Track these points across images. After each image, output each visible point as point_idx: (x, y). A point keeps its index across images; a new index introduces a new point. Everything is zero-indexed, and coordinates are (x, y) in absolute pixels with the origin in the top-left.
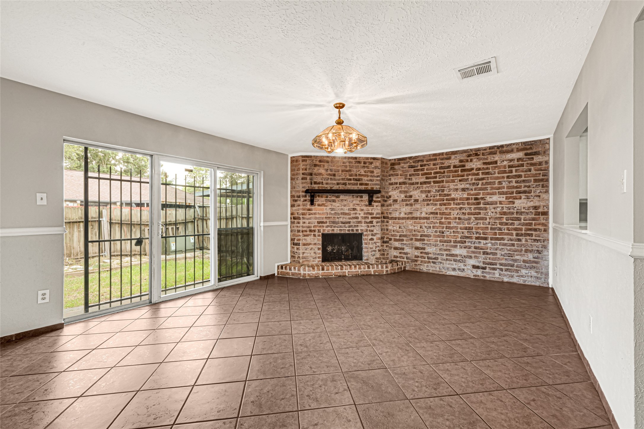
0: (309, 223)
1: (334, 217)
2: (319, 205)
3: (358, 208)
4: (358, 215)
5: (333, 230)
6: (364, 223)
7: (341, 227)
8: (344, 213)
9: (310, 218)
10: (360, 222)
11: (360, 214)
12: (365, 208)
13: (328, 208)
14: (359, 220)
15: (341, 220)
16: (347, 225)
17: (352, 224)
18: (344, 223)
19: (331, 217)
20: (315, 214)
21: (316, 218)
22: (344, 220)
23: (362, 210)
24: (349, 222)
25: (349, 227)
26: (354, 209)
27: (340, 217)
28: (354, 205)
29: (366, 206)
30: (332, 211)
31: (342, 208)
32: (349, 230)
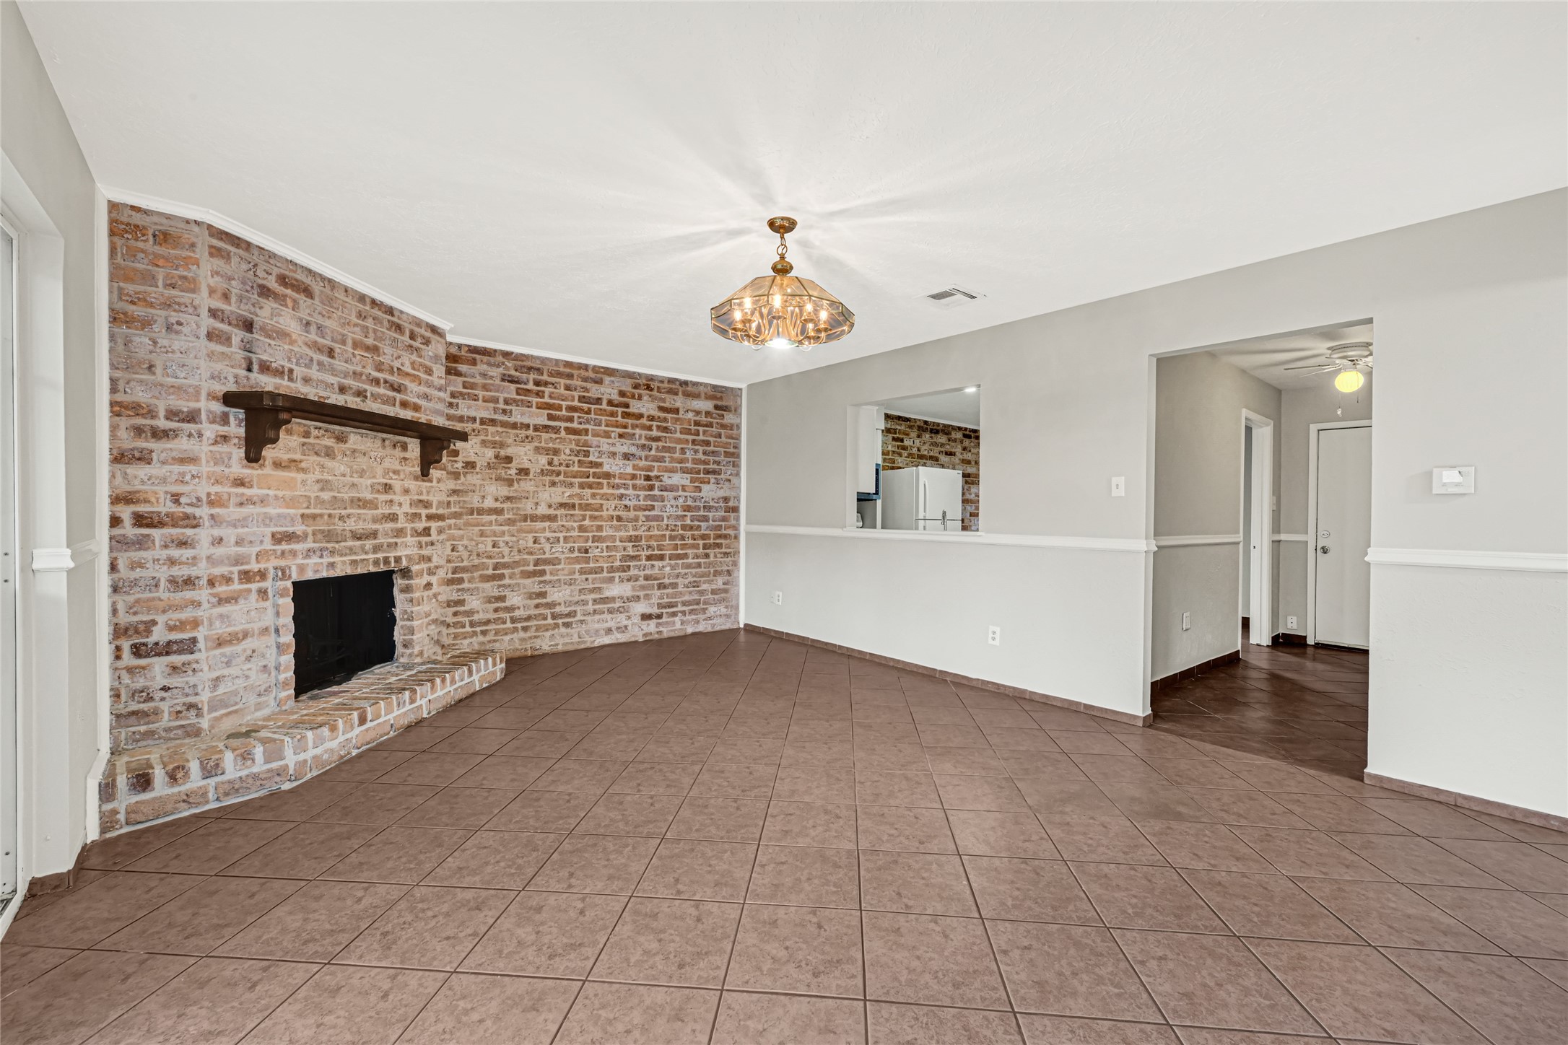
0: (239, 543)
1: (330, 516)
2: (277, 465)
3: (397, 485)
4: (395, 509)
5: (332, 565)
6: (412, 536)
7: (351, 551)
8: (359, 500)
9: (245, 519)
10: (400, 532)
11: (400, 504)
12: (412, 485)
13: (311, 477)
14: (399, 525)
15: (351, 525)
16: (369, 544)
17: (381, 540)
18: (359, 539)
19: (321, 515)
20: (263, 501)
21: (266, 521)
22: (360, 527)
23: (407, 491)
24: (374, 534)
25: (376, 549)
26: (387, 488)
27: (348, 516)
28: (387, 472)
29: (416, 478)
30: (322, 490)
31: (356, 480)
32: (376, 562)
